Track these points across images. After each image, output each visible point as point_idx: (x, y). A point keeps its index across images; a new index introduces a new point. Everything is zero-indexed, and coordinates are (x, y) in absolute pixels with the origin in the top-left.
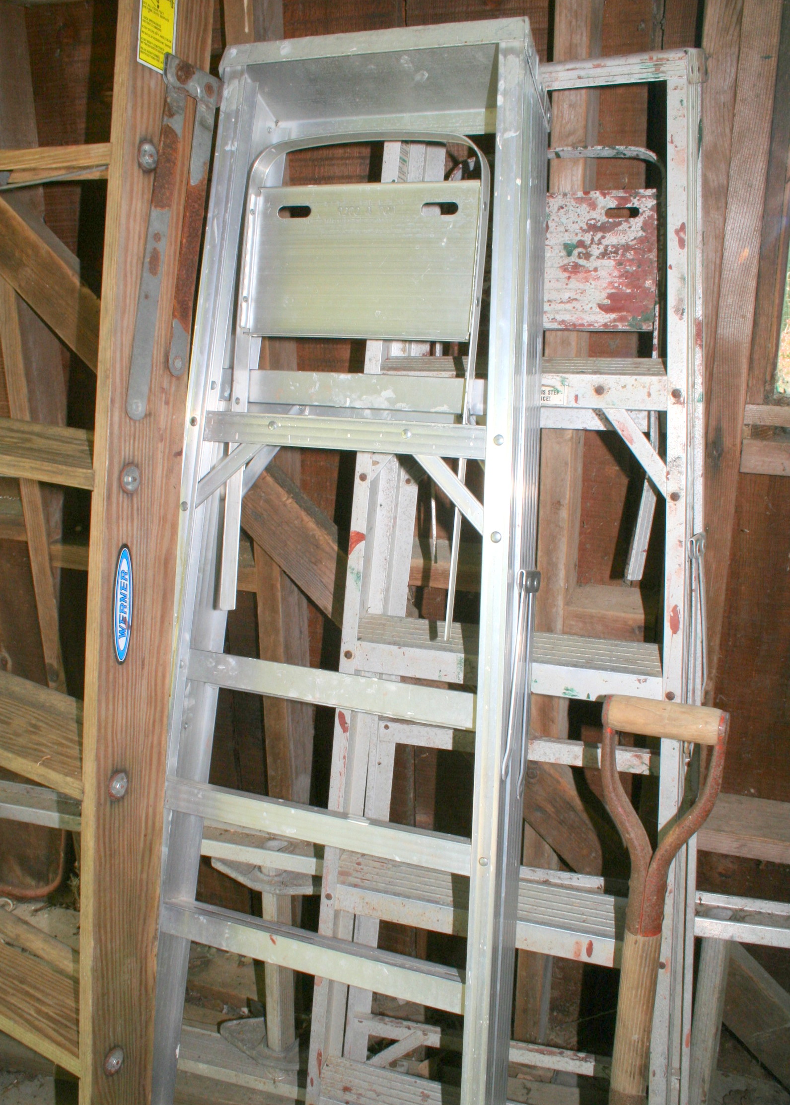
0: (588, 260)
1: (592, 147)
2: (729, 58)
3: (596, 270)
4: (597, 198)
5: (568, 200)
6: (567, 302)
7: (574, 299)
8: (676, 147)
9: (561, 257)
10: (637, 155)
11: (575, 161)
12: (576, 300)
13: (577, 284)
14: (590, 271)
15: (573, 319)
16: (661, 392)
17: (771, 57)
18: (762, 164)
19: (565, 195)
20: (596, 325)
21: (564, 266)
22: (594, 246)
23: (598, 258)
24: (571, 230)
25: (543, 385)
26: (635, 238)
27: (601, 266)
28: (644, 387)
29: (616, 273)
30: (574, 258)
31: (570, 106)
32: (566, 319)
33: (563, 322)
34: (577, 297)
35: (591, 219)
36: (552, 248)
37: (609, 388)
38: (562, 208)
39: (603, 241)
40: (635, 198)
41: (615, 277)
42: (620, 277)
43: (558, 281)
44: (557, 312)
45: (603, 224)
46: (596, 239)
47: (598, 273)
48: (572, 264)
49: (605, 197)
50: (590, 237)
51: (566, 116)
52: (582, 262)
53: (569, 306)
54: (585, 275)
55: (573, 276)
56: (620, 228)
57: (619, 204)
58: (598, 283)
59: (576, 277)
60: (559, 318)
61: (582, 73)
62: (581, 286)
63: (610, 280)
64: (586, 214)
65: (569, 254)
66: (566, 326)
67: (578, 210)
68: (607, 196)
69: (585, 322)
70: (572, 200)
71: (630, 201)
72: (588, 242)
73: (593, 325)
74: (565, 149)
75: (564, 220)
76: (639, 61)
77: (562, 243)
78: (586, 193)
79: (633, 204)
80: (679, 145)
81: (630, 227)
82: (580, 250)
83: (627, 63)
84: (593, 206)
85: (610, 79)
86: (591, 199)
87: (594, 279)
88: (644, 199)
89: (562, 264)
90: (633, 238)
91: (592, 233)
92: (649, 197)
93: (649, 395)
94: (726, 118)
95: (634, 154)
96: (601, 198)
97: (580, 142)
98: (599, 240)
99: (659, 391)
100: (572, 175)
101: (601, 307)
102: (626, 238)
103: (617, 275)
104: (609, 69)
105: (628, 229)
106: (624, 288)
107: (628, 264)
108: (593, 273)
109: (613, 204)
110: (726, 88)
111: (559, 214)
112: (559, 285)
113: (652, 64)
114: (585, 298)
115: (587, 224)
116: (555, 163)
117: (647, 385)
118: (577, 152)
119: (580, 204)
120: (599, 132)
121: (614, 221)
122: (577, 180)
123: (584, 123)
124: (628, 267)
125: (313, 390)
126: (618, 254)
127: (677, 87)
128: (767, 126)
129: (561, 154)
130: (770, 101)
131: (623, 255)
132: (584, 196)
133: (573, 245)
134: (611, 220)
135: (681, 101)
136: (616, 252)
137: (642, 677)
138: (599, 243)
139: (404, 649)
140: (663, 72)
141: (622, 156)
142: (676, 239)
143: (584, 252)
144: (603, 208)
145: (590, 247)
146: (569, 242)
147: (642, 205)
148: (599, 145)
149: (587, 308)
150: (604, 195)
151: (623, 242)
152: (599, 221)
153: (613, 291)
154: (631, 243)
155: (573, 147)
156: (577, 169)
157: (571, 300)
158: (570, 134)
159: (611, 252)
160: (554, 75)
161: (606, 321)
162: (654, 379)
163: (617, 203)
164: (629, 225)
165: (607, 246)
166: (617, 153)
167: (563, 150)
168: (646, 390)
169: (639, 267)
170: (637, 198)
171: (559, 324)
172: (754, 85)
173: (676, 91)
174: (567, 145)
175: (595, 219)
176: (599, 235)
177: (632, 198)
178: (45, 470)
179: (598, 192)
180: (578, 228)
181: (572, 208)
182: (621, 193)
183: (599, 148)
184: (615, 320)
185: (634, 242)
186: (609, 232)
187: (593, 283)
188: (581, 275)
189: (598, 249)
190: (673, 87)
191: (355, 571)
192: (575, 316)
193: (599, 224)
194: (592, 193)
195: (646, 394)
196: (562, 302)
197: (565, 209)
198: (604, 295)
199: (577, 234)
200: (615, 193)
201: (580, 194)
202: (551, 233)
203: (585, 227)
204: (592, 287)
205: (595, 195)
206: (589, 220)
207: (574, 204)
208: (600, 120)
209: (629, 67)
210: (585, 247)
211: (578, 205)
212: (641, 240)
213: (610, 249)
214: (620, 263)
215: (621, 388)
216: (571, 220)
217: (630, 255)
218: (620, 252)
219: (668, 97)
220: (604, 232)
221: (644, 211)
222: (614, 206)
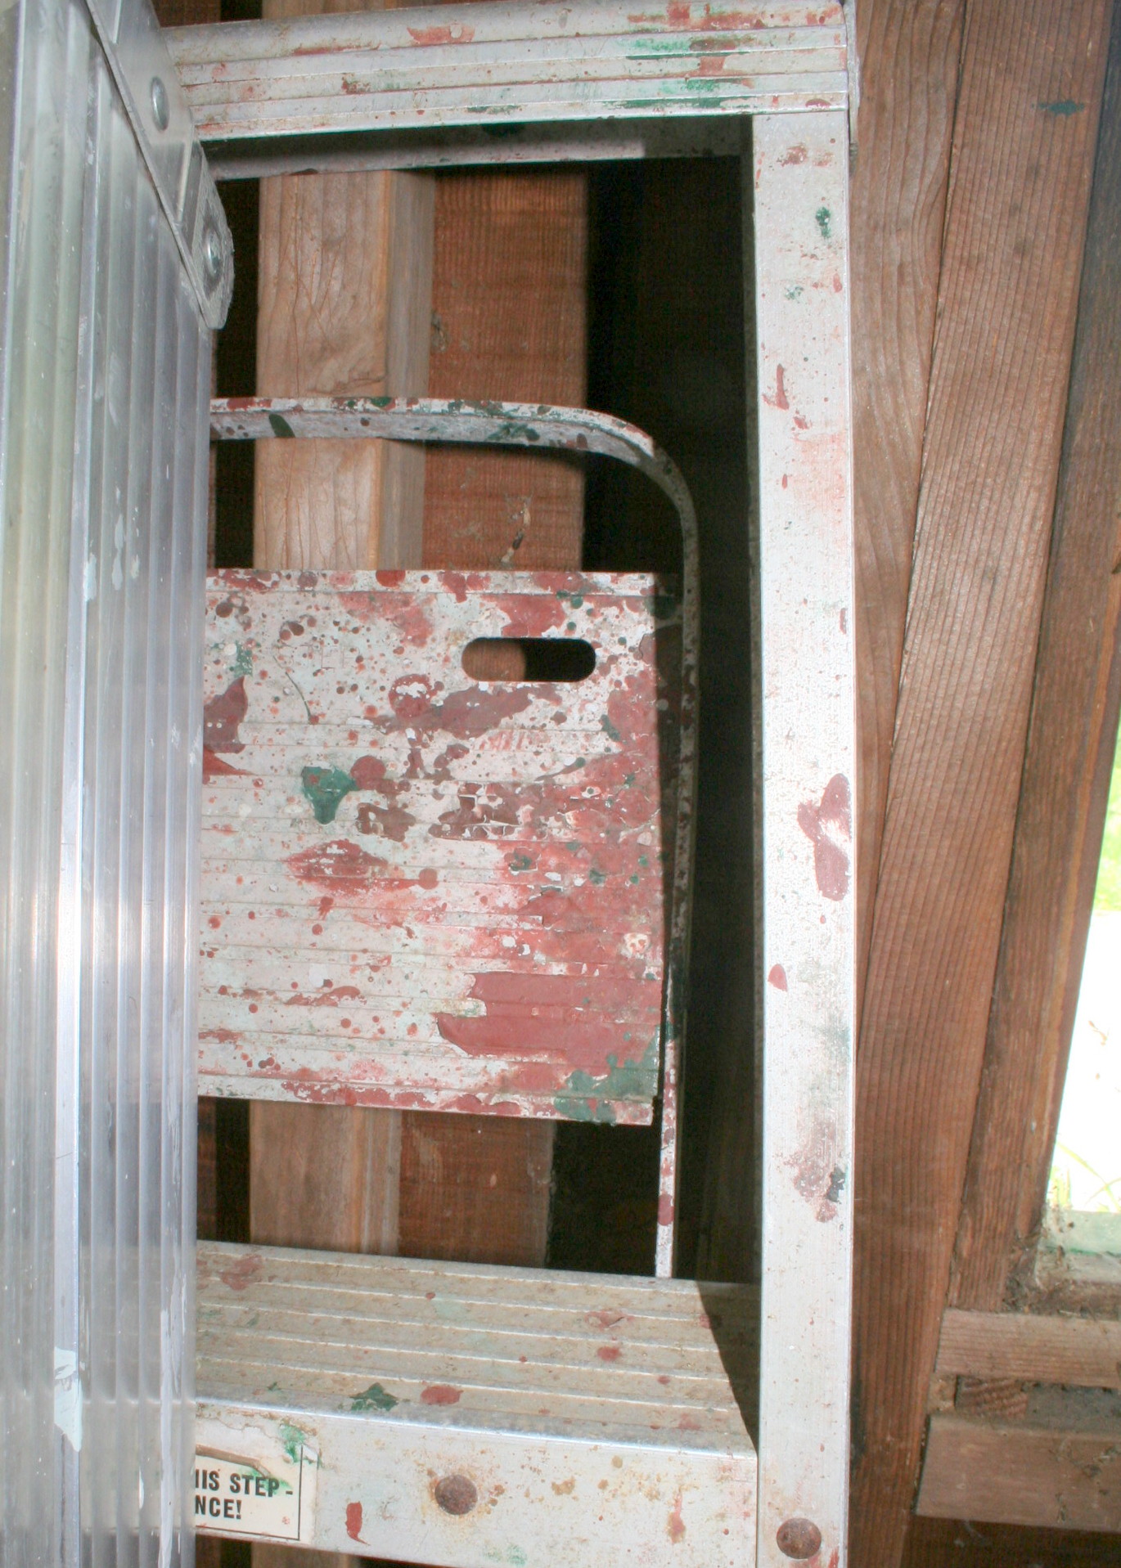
0: (401, 839)
1: (412, 401)
2: (920, 102)
3: (428, 879)
4: (431, 597)
5: (321, 599)
6: (319, 1002)
7: (345, 991)
8: (801, 423)
9: (295, 822)
10: (582, 439)
11: (348, 450)
12: (354, 992)
13: (358, 930)
14: (405, 883)
15: (345, 1066)
16: (730, 1523)
17: (1082, 106)
18: (1033, 495)
19: (307, 580)
20: (431, 1097)
21: (307, 855)
22: (423, 785)
23: (436, 831)
24: (332, 716)
25: (204, 1452)
26: (580, 763)
27: (449, 866)
28: (653, 1496)
29: (508, 896)
30: (343, 827)
31: (327, 245)
32: (314, 1067)
33: (305, 1074)
34: (358, 981)
35: (408, 680)
36: (257, 784)
37: (499, 1490)
38: (298, 630)
39: (454, 765)
40: (576, 605)
41: (506, 910)
42: (523, 911)
43: (280, 913)
44: (282, 1035)
45: (452, 698)
46: (429, 757)
47: (440, 890)
48: (334, 850)
49: (461, 597)
50: (406, 752)
51: (312, 282)
52: (374, 844)
53: (325, 1017)
54: (389, 896)
55: (339, 898)
56: (522, 718)
57: (514, 626)
58: (440, 932)
59: (353, 901)
60: (291, 1059)
61: (363, 69)
62: (373, 939)
63: (484, 920)
64: (390, 656)
65: (325, 812)
66: (316, 1094)
67: (359, 642)
68: (470, 593)
69: (387, 1082)
70: (336, 600)
71: (561, 616)
72: (397, 768)
73: (419, 1098)
74: (307, 404)
75: (303, 675)
76: (622, 24)
77: (297, 768)
78: (389, 576)
79: (572, 627)
80: (812, 414)
81: (560, 718)
82: (368, 796)
83: (570, 29)
84: (416, 627)
85: (493, 97)
86: (406, 603)
87: (424, 917)
88: (614, 610)
89: (296, 849)
90: (570, 761)
91: (411, 733)
92: (633, 602)
93: (677, 1529)
94: (909, 320)
95: (568, 436)
96: (446, 600)
97: (366, 379)
98: (441, 762)
99: (722, 1516)
100: (338, 502)
101: (451, 1028)
102: (546, 758)
103: (513, 904)
104: (484, 56)
105: (551, 725)
106: (540, 957)
107: (553, 861)
108: (416, 889)
109: (494, 624)
110: (908, 210)
111: (285, 651)
112: (286, 931)
113: (686, 38)
114: (388, 989)
115: (393, 695)
116: (270, 458)
117: (668, 1488)
118: (352, 421)
119: (365, 617)
120: (433, 352)
121: (500, 692)
122: (356, 521)
123: (377, 311)
124: (554, 876)
126: (514, 820)
127: (801, 149)
128: (1055, 361)
129: (293, 421)
130: (1070, 273)
131: (534, 826)
132: (379, 587)
133: (339, 775)
134: (484, 686)
135: (823, 217)
136: (507, 815)
138: (442, 774)
140: (736, 79)
141: (524, 441)
142: (805, 847)
143: (384, 805)
144: (454, 636)
145: (405, 786)
146: (324, 765)
147: (605, 634)
148: (433, 394)
149: (397, 1027)
150: (459, 589)
151: (533, 773)
152: (439, 686)
153: (497, 966)
154: (569, 781)
155: (339, 400)
156: (356, 483)
157: (333, 993)
158: (329, 349)
159: (486, 810)
160: (235, 72)
161: (470, 1082)
162: (700, 1460)
163: (508, 621)
164: (554, 709)
165: (471, 788)
166: (507, 429)
167: (298, 410)
168: (663, 1510)
169: (595, 875)
170: (587, 605)
171: (289, 1087)
172: (1014, 210)
173: (798, 170)
174: (316, 391)
175: (423, 679)
176: (442, 741)
177: (565, 605)
179: (433, 575)
180: (360, 710)
181: (334, 632)
182: (524, 584)
183: (439, 405)
184: (505, 1084)
185: (576, 778)
186: (478, 732)
187: (417, 928)
188: (371, 898)
189: (437, 796)
190: (783, 151)
192: (352, 1057)
193: (439, 700)
194: (412, 577)
195: (664, 1525)
196: (297, 1000)
197: (309, 633)
198: (462, 981)
199: (353, 736)
200: (498, 580)
201: (365, 580)
202: (255, 725)
203: (386, 709)
204: (415, 944)
205: (423, 587)
206: (399, 682)
207: (343, 618)
208: (434, 312)
209: (576, 49)
210: (387, 788)
211: (356, 622)
212: (604, 771)
213: (482, 799)
214: (520, 860)
215: (548, 1492)
216: (330, 679)
217: (562, 828)
218: (523, 812)
219: (760, 195)
220: (458, 734)
221: (613, 659)
222: (498, 633)
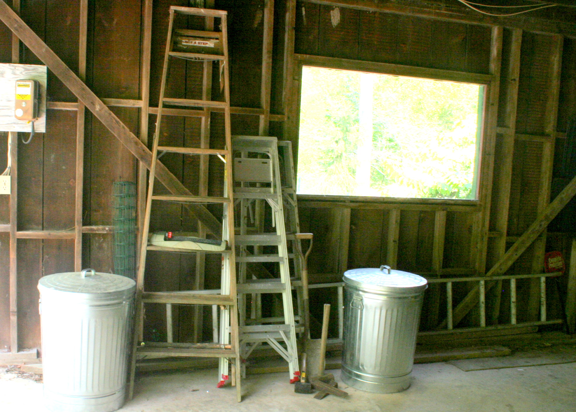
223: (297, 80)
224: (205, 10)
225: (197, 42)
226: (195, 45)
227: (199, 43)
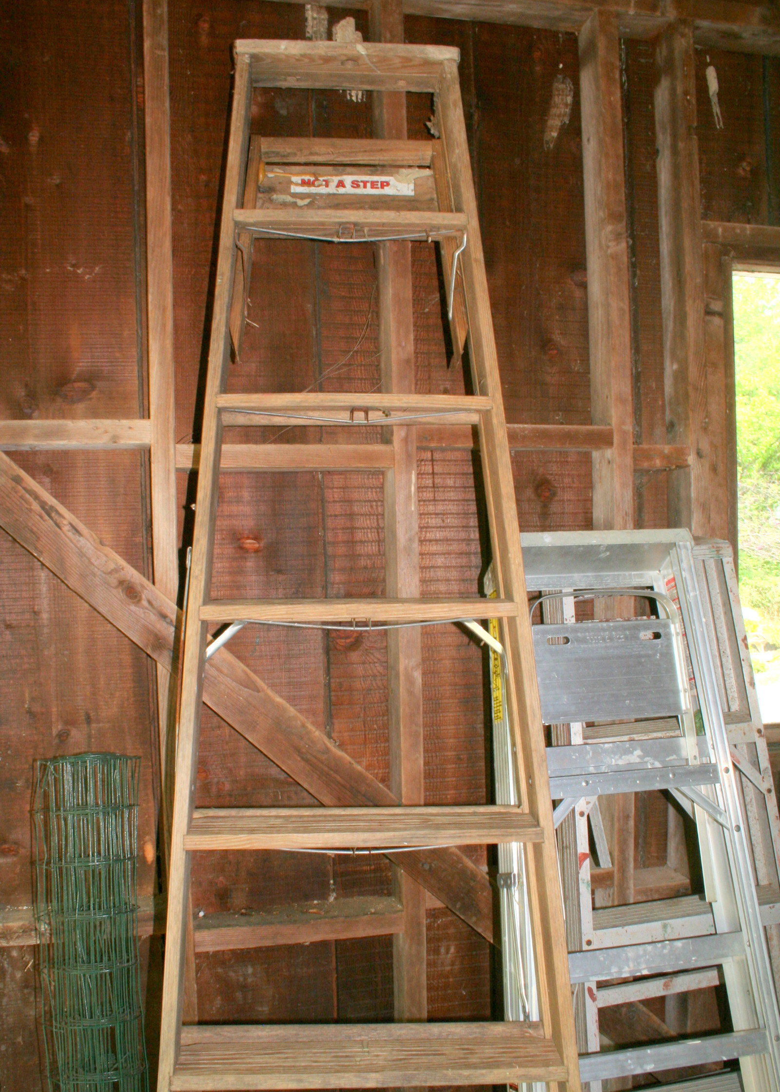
93: (745, 734)
125: (588, 757)
137: (771, 905)
139: (626, 928)
178: (492, 835)
191: (586, 881)
223: (720, 315)
224: (369, 45)
225: (348, 179)
226: (341, 190)
227: (355, 184)
